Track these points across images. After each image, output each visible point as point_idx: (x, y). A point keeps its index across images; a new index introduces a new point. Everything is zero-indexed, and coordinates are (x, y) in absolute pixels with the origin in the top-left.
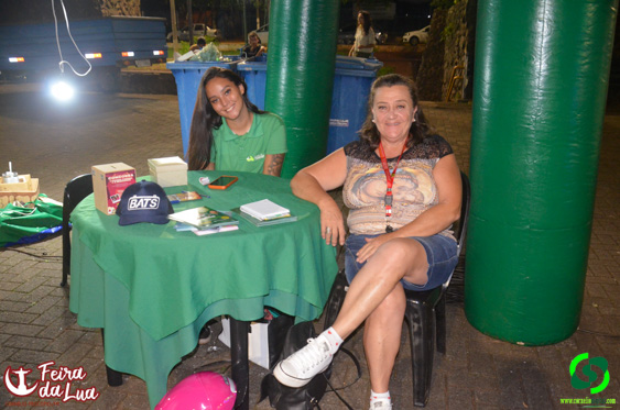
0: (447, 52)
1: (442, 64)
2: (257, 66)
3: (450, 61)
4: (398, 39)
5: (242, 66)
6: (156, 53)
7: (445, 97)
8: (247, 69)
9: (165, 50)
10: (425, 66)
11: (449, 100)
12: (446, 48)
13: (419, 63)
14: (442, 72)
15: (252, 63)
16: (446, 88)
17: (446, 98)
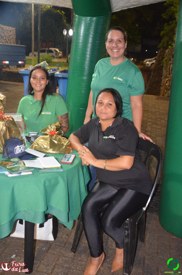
0: (164, 71)
1: (161, 76)
2: (64, 75)
3: (165, 75)
4: (141, 62)
5: (57, 74)
6: (20, 62)
7: (162, 92)
8: (59, 76)
9: (24, 61)
10: (153, 76)
11: (163, 95)
12: (164, 69)
13: (150, 74)
14: (161, 80)
15: (62, 74)
16: (162, 88)
17: (162, 94)
